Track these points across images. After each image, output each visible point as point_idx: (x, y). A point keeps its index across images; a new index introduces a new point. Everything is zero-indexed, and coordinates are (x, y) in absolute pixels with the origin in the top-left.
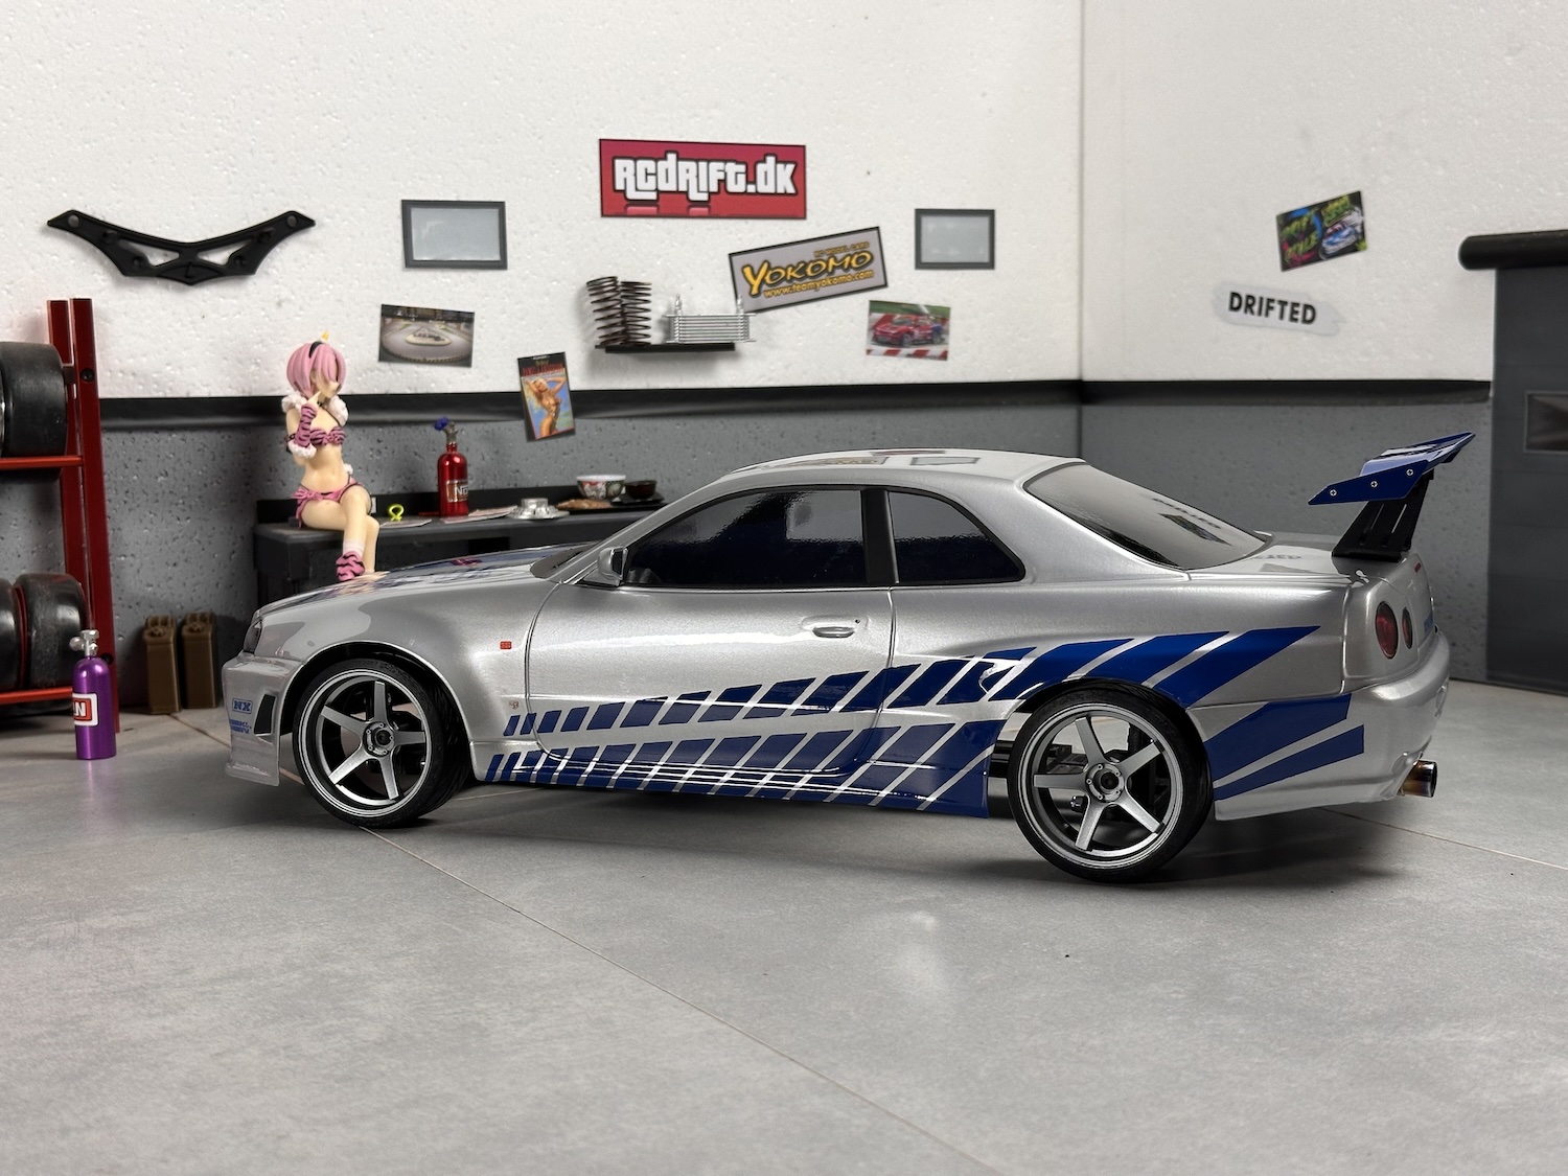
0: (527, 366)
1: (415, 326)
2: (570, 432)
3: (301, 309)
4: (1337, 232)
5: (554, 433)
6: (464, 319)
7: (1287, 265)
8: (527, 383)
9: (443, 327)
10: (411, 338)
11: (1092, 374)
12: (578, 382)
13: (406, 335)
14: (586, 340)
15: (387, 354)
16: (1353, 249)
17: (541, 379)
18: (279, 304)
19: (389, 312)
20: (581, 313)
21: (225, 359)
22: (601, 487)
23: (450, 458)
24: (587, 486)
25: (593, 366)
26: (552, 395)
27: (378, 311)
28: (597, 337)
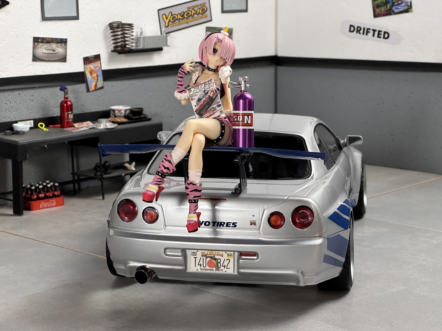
0: (87, 60)
1: (45, 46)
2: (102, 88)
3: (3, 40)
4: (399, 4)
5: (97, 88)
6: (63, 42)
7: (375, 16)
8: (87, 68)
9: (56, 45)
10: (44, 51)
11: (282, 53)
12: (105, 67)
13: (43, 50)
14: (107, 49)
15: (36, 59)
17: (92, 66)
19: (36, 40)
20: (106, 37)
22: (123, 112)
23: (66, 102)
24: (116, 112)
25: (110, 60)
26: (96, 72)
27: (32, 40)
28: (112, 47)
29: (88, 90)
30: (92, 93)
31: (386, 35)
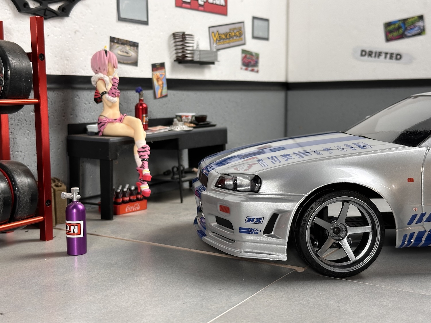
0: (154, 67)
1: (120, 47)
2: (166, 96)
3: (83, 36)
4: (411, 29)
5: (162, 96)
6: (135, 45)
7: (388, 40)
8: (154, 75)
9: (129, 48)
10: (120, 53)
11: (292, 79)
12: (169, 76)
13: (118, 51)
14: (170, 58)
16: (420, 34)
17: (158, 73)
18: (75, 32)
19: (112, 40)
20: (170, 46)
21: (56, 57)
22: (190, 118)
23: (141, 105)
24: (184, 118)
25: (173, 69)
26: (161, 80)
27: (108, 40)
28: (174, 57)
29: (155, 97)
30: (159, 100)
31: (398, 57)
